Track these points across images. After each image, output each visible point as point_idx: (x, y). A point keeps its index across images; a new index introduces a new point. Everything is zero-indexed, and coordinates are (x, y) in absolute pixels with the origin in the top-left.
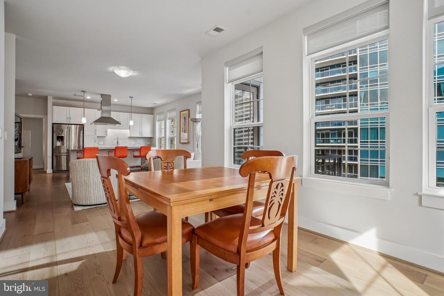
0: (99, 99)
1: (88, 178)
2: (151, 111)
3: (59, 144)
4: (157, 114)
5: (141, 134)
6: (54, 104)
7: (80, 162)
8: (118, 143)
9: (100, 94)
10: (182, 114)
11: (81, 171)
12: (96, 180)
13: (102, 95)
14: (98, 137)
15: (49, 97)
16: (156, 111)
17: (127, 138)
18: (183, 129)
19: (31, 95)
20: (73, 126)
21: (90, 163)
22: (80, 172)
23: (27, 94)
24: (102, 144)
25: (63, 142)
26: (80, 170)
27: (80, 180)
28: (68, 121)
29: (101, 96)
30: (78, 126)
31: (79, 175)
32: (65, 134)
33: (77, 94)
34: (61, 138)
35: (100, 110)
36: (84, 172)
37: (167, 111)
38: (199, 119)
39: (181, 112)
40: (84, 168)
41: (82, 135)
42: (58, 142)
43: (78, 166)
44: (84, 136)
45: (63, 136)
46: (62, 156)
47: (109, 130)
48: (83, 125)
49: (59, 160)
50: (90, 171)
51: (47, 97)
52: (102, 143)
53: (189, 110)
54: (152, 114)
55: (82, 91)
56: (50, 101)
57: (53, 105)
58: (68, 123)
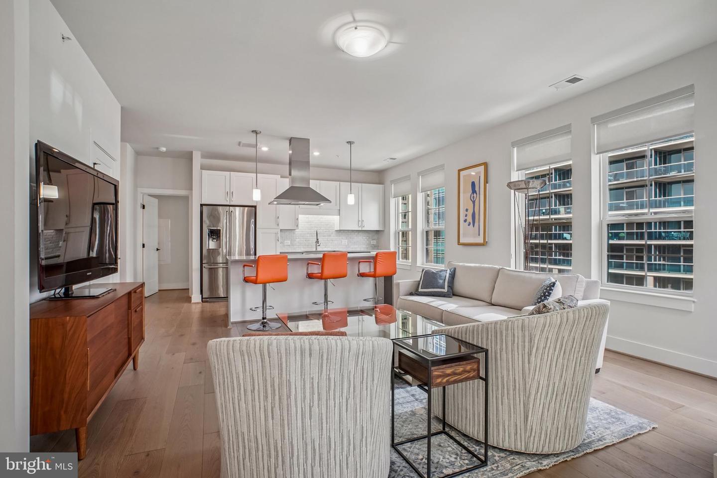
0: (285, 151)
1: (282, 426)
2: (378, 176)
3: (212, 245)
4: (392, 182)
5: (360, 223)
6: (203, 168)
7: (249, 355)
8: (317, 241)
9: (286, 139)
10: (464, 176)
11: (253, 391)
12: (316, 434)
13: (291, 140)
14: (281, 230)
15: (194, 153)
16: (390, 177)
17: (335, 233)
18: (467, 210)
19: (164, 149)
20: (237, 209)
21: (292, 358)
22: (249, 393)
23: (158, 148)
24: (289, 245)
25: (219, 241)
26: (249, 388)
27: (249, 427)
28: (228, 199)
29: (290, 143)
30: (246, 208)
31: (243, 405)
32: (223, 226)
33: (244, 141)
34: (215, 234)
35: (287, 178)
36: (266, 397)
37: (419, 174)
38: (519, 181)
39: (459, 171)
40: (265, 381)
41: (252, 226)
42: (211, 242)
43: (240, 369)
44: (257, 229)
45: (220, 230)
46: (219, 269)
47: (301, 217)
48: (255, 207)
49: (214, 278)
50: (289, 397)
51: (191, 153)
52: (289, 242)
53: (486, 165)
54: (381, 182)
55: (253, 131)
56: (197, 161)
57: (201, 169)
58: (228, 204)
